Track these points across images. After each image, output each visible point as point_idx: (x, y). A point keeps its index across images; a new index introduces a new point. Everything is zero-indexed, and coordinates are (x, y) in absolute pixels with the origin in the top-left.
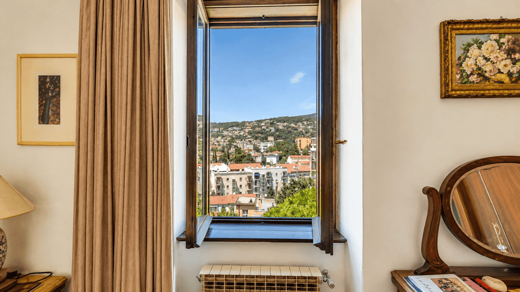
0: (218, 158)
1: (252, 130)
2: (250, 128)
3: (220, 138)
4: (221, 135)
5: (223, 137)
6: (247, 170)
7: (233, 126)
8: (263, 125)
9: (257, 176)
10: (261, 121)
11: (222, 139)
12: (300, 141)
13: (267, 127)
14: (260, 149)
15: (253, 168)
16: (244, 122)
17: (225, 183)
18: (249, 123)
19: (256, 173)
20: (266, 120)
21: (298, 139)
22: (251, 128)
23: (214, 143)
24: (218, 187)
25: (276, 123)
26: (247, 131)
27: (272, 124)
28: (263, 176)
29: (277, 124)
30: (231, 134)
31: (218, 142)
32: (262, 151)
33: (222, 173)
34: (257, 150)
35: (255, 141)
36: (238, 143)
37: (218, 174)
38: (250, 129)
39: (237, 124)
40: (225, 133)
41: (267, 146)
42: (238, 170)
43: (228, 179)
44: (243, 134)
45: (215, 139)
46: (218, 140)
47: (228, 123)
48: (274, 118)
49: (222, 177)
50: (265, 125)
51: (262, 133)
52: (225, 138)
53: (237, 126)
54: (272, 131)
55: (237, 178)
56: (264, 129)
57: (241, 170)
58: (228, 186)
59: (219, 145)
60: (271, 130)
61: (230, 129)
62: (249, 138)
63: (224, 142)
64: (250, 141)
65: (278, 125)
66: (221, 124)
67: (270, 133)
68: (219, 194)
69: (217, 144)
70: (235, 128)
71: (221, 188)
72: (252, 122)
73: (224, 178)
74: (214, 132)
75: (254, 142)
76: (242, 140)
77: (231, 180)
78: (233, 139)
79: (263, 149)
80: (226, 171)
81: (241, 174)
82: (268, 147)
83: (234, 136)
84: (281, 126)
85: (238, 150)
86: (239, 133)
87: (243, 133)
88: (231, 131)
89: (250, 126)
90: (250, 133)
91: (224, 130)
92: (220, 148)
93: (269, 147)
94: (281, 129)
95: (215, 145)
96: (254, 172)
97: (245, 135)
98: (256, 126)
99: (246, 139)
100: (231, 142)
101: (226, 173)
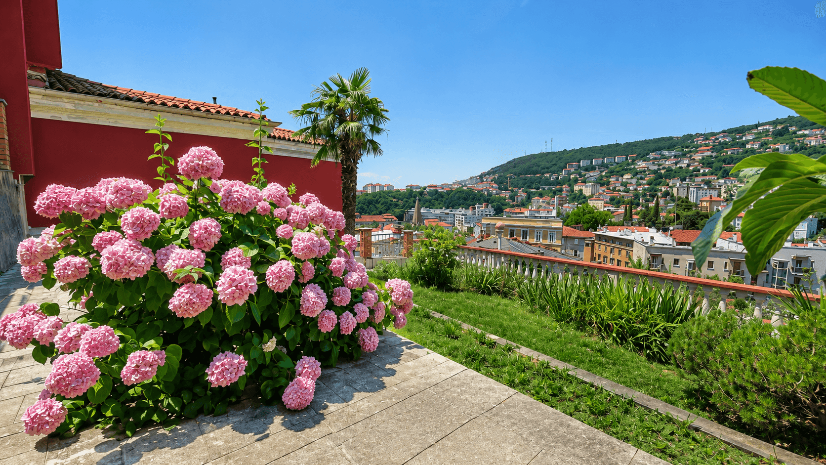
1: (714, 154)
2: (708, 150)
3: (627, 176)
4: (631, 169)
5: (636, 173)
7: (660, 149)
8: (747, 142)
10: (742, 130)
11: (632, 178)
18: (706, 137)
20: (759, 125)
22: (711, 150)
23: (615, 187)
25: (795, 133)
26: (698, 157)
27: (779, 134)
28: (783, 264)
29: (800, 133)
30: (655, 168)
33: (658, 246)
35: (722, 181)
36: (674, 186)
38: (708, 154)
39: (668, 143)
40: (641, 165)
43: (676, 261)
44: (688, 166)
45: (617, 180)
46: (624, 181)
47: (646, 142)
48: (789, 116)
49: (660, 253)
50: (754, 140)
52: (639, 176)
53: (670, 148)
59: (627, 191)
61: (652, 155)
62: (704, 175)
63: (638, 185)
64: (708, 183)
65: (805, 136)
69: (622, 188)
70: (665, 152)
72: (713, 134)
74: (616, 163)
76: (684, 179)
78: (659, 178)
83: (663, 171)
84: (813, 138)
86: (676, 164)
87: (686, 161)
88: (655, 159)
89: (707, 145)
90: (706, 163)
91: (637, 157)
95: (619, 191)
97: (691, 168)
98: (726, 143)
99: (697, 176)
100: (655, 185)
101: (671, 247)
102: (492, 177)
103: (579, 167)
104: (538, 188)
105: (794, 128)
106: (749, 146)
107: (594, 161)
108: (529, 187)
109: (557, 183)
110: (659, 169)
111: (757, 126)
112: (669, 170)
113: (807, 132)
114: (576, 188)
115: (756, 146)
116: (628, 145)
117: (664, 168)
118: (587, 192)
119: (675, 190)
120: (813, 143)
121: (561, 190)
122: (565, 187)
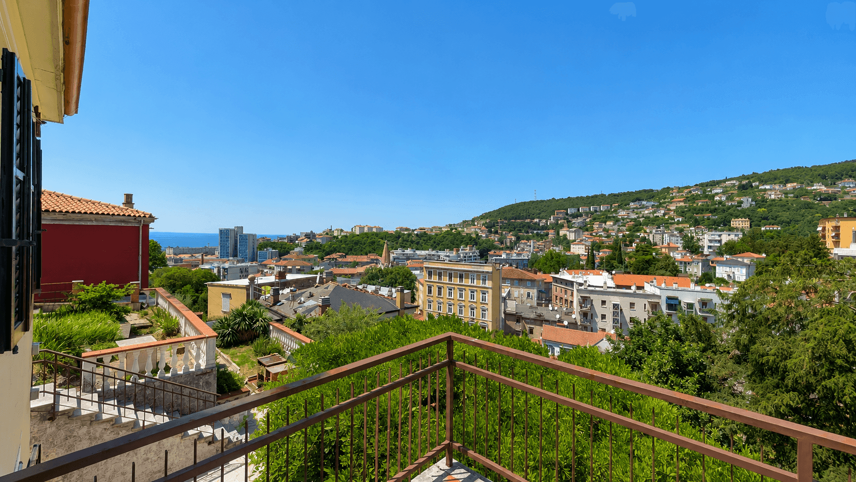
0: (597, 261)
1: (687, 205)
2: (680, 201)
3: (610, 223)
4: (614, 217)
5: (617, 221)
6: (649, 289)
7: (639, 200)
8: (717, 194)
9: (673, 304)
10: (714, 184)
11: (614, 225)
12: (837, 228)
13: (730, 198)
14: (699, 247)
15: (663, 286)
16: (667, 190)
17: (599, 310)
18: (680, 190)
19: (669, 298)
20: (727, 180)
21: (829, 225)
22: (684, 201)
23: (597, 233)
24: (585, 315)
25: (757, 187)
26: (672, 208)
27: (744, 188)
28: (690, 306)
29: (761, 187)
30: (633, 216)
31: (604, 230)
32: (706, 251)
33: (593, 288)
34: (692, 247)
35: (692, 228)
36: (651, 232)
37: (586, 291)
38: (682, 204)
39: (649, 195)
40: (622, 213)
41: (720, 241)
42: (629, 287)
43: (604, 302)
44: (664, 215)
45: (600, 226)
46: (607, 227)
47: (629, 193)
48: (753, 173)
49: (592, 297)
50: (723, 193)
51: (714, 211)
52: (621, 224)
53: (650, 199)
54: (745, 205)
55: (623, 302)
56: (720, 202)
57: (633, 288)
58: (603, 317)
60: (741, 203)
61: (632, 205)
62: (678, 223)
63: (619, 231)
64: (680, 230)
65: (765, 190)
66: (614, 197)
67: (739, 208)
68: (585, 328)
69: (604, 234)
70: (644, 203)
71: (589, 317)
73: (596, 299)
74: (601, 211)
75: (691, 230)
76: (660, 227)
77: (609, 306)
78: (637, 226)
79: (710, 247)
80: (602, 287)
81: (634, 295)
82: (723, 243)
83: (641, 220)
84: (773, 192)
85: (647, 247)
86: (653, 213)
87: (663, 212)
88: (635, 208)
89: (682, 197)
90: (681, 212)
91: (620, 207)
92: (609, 242)
93: (726, 244)
94: (774, 200)
95: (601, 236)
96: (665, 295)
97: (666, 217)
98: (698, 195)
99: (672, 224)
100: (634, 231)
101: (601, 289)
102: (483, 222)
103: (567, 214)
104: (527, 232)
105: (757, 184)
106: (717, 198)
107: (580, 208)
108: (520, 231)
109: (545, 228)
110: (638, 217)
111: (725, 181)
112: (647, 218)
113: (768, 187)
114: (562, 233)
115: (724, 198)
116: (613, 195)
117: (643, 217)
118: (571, 237)
119: (651, 236)
120: (773, 197)
121: (547, 235)
122: (551, 232)
